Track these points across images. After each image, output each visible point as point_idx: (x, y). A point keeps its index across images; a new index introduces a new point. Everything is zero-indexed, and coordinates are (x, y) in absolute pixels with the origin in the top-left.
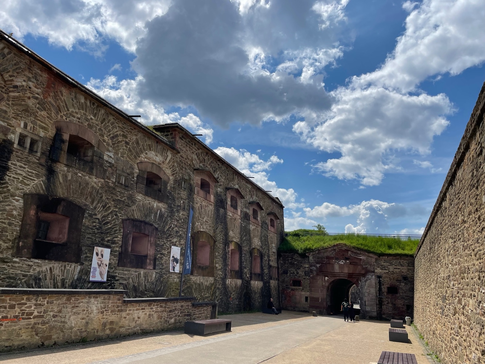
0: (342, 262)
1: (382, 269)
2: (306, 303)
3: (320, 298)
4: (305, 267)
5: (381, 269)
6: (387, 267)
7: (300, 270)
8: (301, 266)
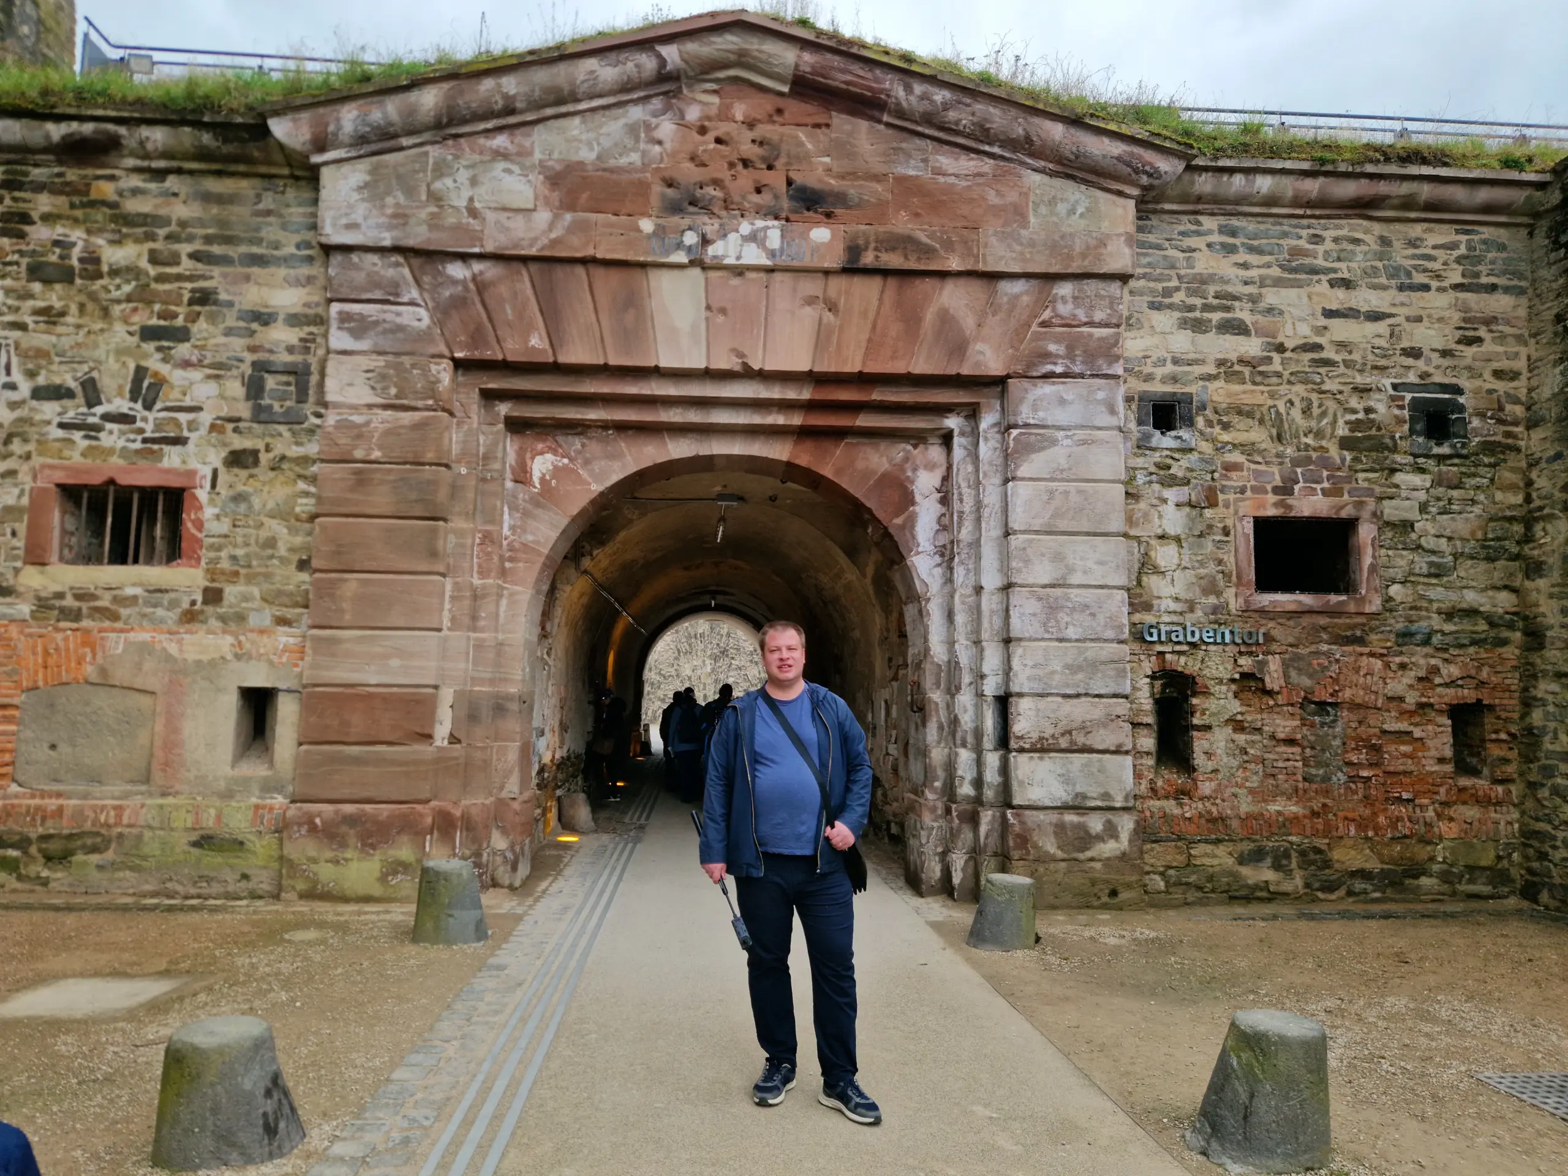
0: (752, 238)
1: (1198, 326)
2: (255, 769)
3: (447, 696)
4: (264, 318)
5: (1184, 324)
6: (1254, 299)
7: (183, 350)
8: (203, 298)
